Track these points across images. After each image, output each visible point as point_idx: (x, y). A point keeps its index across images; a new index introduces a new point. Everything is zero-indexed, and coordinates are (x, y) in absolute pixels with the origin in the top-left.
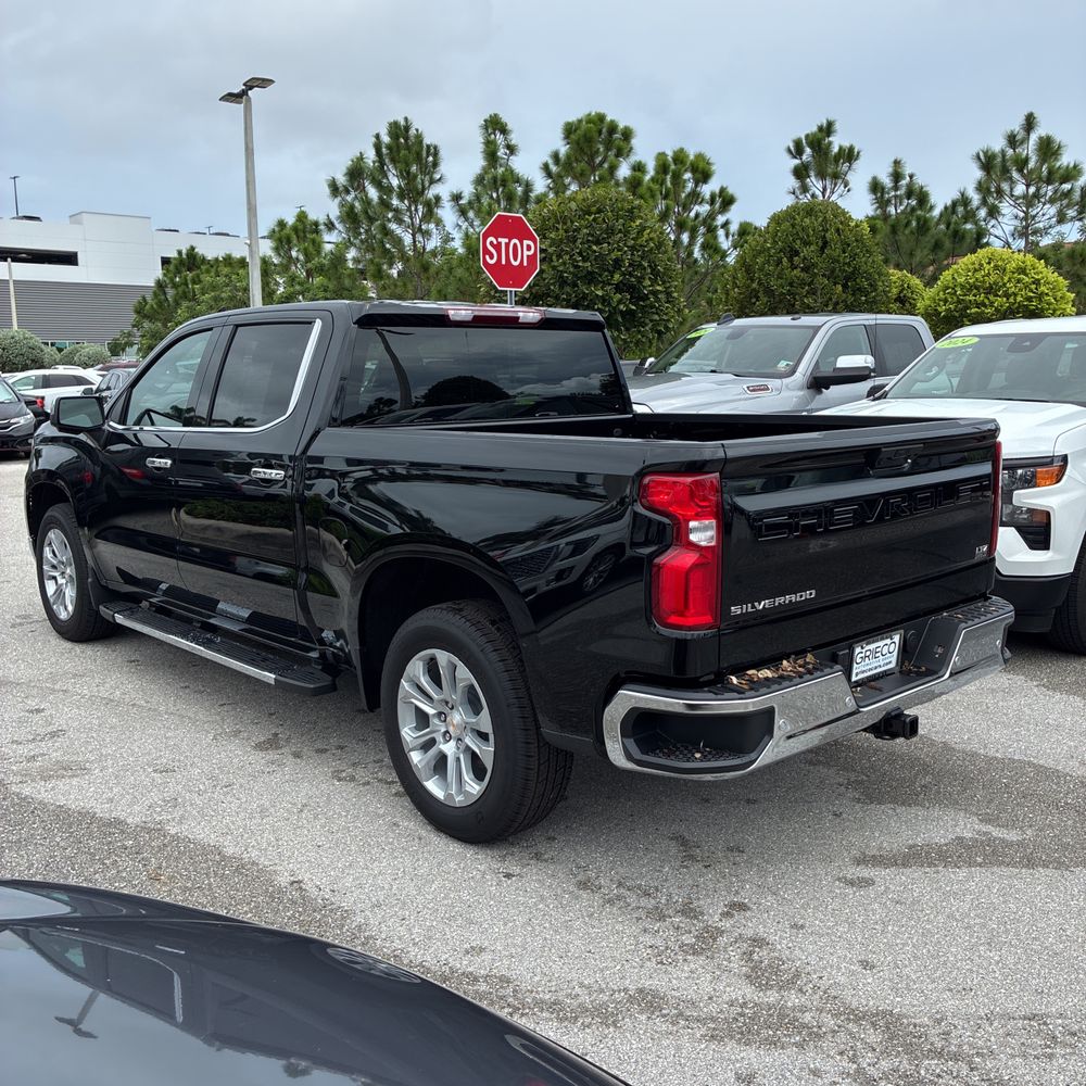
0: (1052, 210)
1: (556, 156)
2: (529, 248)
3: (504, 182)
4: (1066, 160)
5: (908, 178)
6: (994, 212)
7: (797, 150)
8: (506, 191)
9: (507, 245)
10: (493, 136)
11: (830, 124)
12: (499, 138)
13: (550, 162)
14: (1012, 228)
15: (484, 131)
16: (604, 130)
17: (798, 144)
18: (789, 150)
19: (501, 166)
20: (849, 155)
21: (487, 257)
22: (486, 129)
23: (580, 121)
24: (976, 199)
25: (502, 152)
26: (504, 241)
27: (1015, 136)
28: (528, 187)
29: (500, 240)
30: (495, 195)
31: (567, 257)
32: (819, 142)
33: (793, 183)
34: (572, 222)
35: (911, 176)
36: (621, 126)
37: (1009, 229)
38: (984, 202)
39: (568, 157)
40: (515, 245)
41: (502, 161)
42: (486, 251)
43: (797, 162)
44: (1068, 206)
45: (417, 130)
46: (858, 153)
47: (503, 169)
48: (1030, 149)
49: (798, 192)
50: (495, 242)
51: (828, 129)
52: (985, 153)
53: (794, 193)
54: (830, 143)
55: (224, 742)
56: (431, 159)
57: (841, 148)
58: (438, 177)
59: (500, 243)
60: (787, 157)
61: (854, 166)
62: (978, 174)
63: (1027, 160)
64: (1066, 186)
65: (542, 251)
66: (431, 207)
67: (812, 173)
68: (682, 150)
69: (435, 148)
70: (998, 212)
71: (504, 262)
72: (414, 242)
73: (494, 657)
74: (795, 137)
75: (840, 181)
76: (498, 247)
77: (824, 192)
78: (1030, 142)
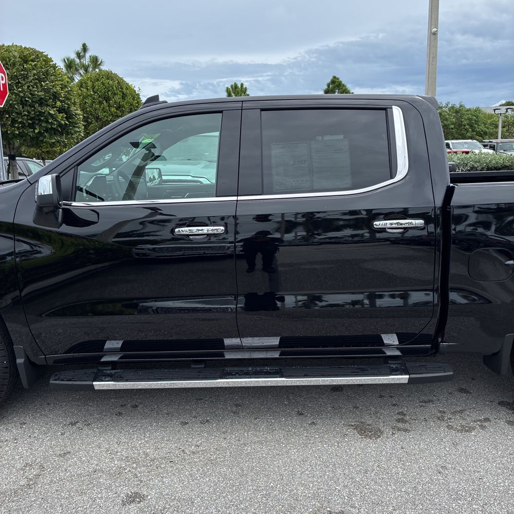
27: (80, 54)
48: (86, 61)
52: (68, 59)
78: (86, 57)
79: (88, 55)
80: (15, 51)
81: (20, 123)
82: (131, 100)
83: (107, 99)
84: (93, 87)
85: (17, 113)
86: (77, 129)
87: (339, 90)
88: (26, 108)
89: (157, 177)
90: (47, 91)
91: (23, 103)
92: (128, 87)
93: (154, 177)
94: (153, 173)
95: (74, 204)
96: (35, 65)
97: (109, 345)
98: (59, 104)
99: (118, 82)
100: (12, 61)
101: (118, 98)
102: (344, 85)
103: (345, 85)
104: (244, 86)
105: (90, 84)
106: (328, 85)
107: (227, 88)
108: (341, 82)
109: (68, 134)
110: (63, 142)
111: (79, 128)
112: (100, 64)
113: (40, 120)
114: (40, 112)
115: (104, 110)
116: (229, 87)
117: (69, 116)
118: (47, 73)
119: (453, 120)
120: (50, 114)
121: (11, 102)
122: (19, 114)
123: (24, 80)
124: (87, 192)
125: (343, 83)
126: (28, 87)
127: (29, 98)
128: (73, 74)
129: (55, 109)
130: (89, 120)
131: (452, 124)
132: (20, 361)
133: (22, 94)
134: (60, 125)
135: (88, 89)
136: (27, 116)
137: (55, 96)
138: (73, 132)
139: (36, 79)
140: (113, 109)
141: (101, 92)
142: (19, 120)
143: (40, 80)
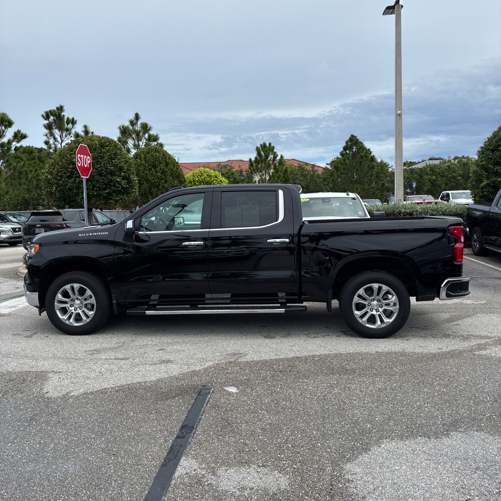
2: (89, 160)
4: (153, 133)
7: (47, 116)
11: (61, 107)
17: (47, 113)
18: (43, 116)
20: (73, 121)
21: (78, 163)
26: (82, 156)
27: (132, 121)
32: (60, 114)
33: (46, 131)
35: (92, 133)
40: (85, 158)
42: (78, 160)
43: (47, 122)
46: (76, 121)
48: (138, 127)
49: (48, 135)
51: (61, 109)
52: (123, 127)
53: (46, 136)
54: (64, 116)
57: (68, 118)
61: (74, 126)
64: (155, 143)
67: (54, 127)
71: (83, 165)
75: (68, 132)
76: (80, 158)
77: (60, 136)
78: (138, 124)
79: (139, 123)
80: (96, 140)
81: (98, 187)
82: (172, 167)
83: (155, 167)
84: (145, 158)
85: (96, 181)
86: (134, 190)
87: (356, 147)
88: (102, 178)
89: (182, 222)
90: (116, 166)
91: (100, 174)
92: (170, 157)
93: (181, 222)
94: (180, 220)
95: (140, 232)
96: (109, 149)
97: (153, 297)
98: (123, 174)
99: (163, 154)
100: (94, 147)
101: (162, 166)
102: (360, 143)
103: (362, 142)
104: (272, 145)
105: (143, 156)
106: (347, 143)
107: (257, 147)
108: (358, 140)
109: (128, 194)
110: (125, 199)
111: (135, 189)
112: (149, 130)
113: (110, 185)
114: (110, 180)
115: (152, 175)
116: (259, 146)
117: (129, 181)
118: (116, 154)
119: (461, 172)
120: (117, 181)
121: (93, 174)
122: (97, 181)
123: (102, 159)
124: (145, 228)
125: (360, 140)
126: (104, 164)
127: (104, 171)
128: (127, 139)
129: (120, 178)
130: (142, 182)
131: (460, 175)
132: (114, 302)
133: (100, 169)
134: (123, 188)
135: (141, 160)
136: (102, 182)
137: (121, 169)
138: (131, 192)
139: (109, 158)
140: (159, 174)
141: (150, 162)
142: (97, 186)
143: (111, 159)
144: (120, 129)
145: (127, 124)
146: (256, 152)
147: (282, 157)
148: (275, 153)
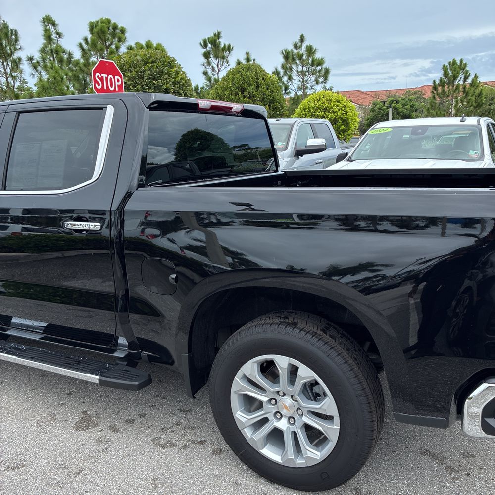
0: (313, 78)
1: (86, 40)
2: (118, 81)
3: (57, 52)
4: (318, 56)
5: (253, 61)
6: (290, 78)
8: (59, 57)
9: (107, 78)
10: (48, 27)
11: (219, 33)
12: (52, 28)
13: (83, 43)
14: (297, 85)
15: (42, 24)
16: (111, 28)
17: (205, 41)
18: (201, 44)
19: (54, 43)
20: (229, 49)
21: (96, 84)
22: (44, 23)
23: (97, 22)
24: (282, 72)
25: (54, 36)
27: (297, 44)
28: (70, 56)
29: (103, 75)
30: (52, 59)
31: (139, 86)
32: (215, 41)
33: (204, 60)
34: (140, 68)
35: (254, 60)
36: (120, 26)
37: (296, 86)
38: (285, 74)
39: (93, 40)
40: (111, 78)
41: (54, 41)
42: (96, 81)
43: (205, 50)
44: (319, 76)
45: (4, 21)
46: (232, 48)
47: (55, 45)
48: (303, 50)
49: (206, 65)
50: (100, 77)
51: (218, 35)
52: (285, 51)
53: (204, 65)
54: (220, 42)
55: (49, 428)
56: (13, 37)
57: (225, 45)
58: (19, 47)
59: (102, 77)
60: (200, 47)
61: (231, 54)
62: (282, 60)
63: (302, 55)
64: (319, 68)
65: (125, 83)
66: (17, 63)
67: (212, 56)
68: (150, 41)
69: (16, 31)
70: (292, 78)
71: (105, 88)
72: (8, 82)
73: (339, 360)
74: (204, 38)
75: (225, 61)
76: (102, 79)
77: (218, 65)
78: (303, 48)
79: (304, 45)
112: (314, 53)
128: (290, 65)
144: (283, 54)
145: (290, 48)
146: (442, 72)
147: (476, 77)
148: (467, 72)
